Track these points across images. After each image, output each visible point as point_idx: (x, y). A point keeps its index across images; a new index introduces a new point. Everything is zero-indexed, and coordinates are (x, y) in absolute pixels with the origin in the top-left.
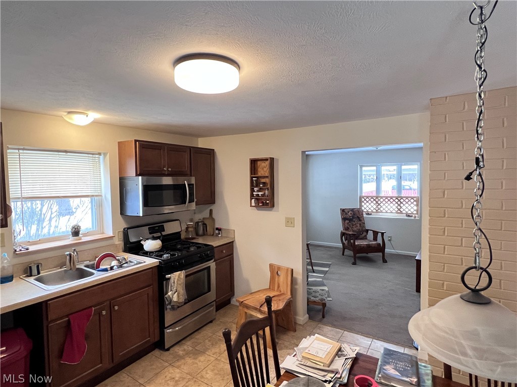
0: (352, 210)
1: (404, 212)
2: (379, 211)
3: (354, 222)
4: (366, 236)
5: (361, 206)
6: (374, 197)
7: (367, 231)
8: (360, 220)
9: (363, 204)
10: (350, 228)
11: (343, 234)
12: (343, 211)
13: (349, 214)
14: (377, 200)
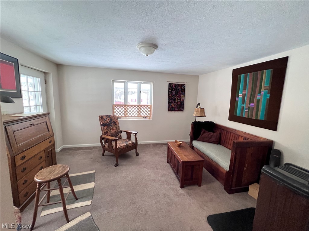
0: (109, 116)
1: (143, 115)
2: (127, 115)
3: (112, 126)
4: (121, 136)
5: (114, 112)
6: (123, 105)
7: (121, 132)
8: (116, 124)
9: (115, 111)
10: (109, 132)
11: (102, 138)
12: (102, 118)
13: (107, 119)
14: (125, 108)
